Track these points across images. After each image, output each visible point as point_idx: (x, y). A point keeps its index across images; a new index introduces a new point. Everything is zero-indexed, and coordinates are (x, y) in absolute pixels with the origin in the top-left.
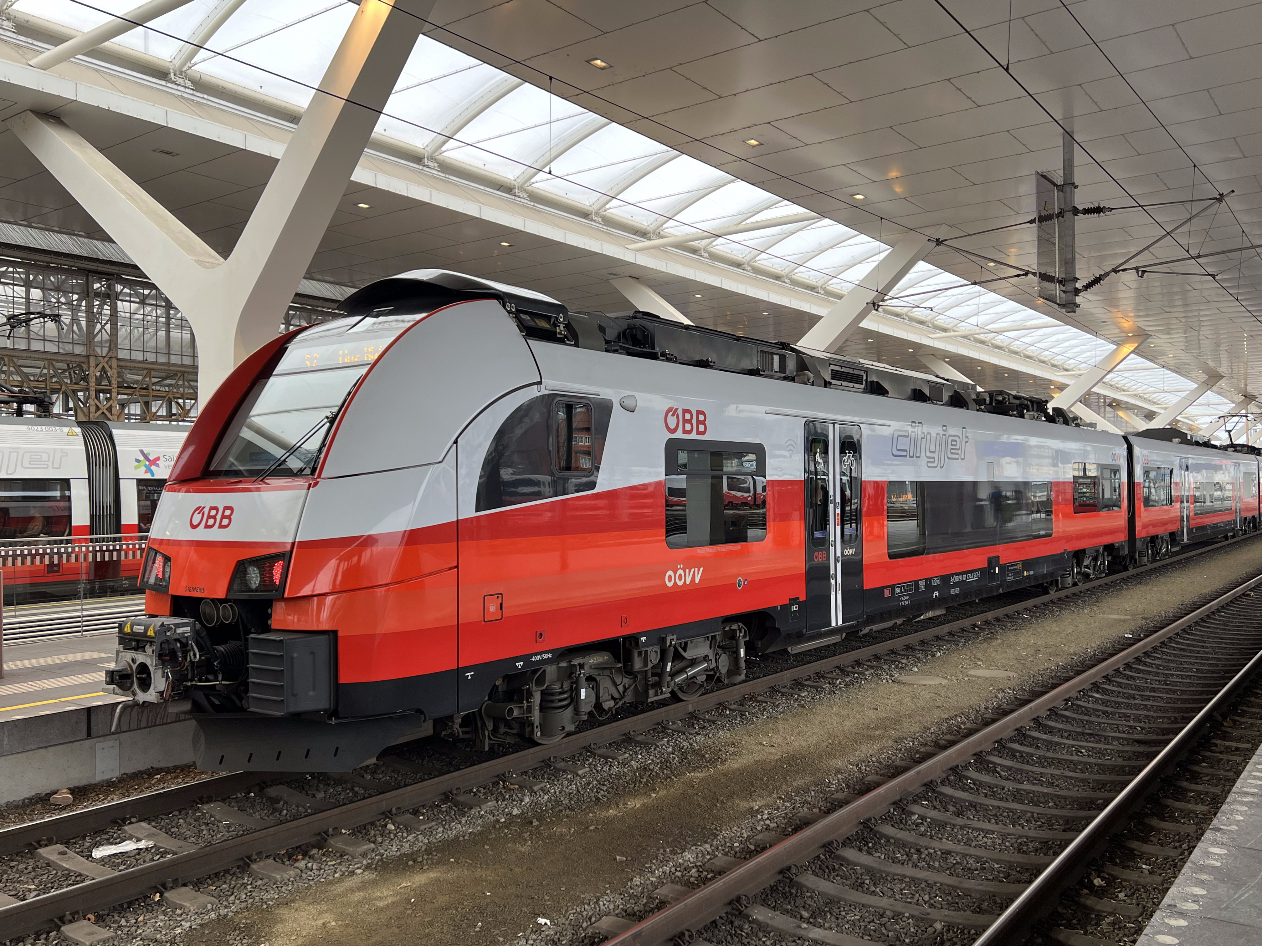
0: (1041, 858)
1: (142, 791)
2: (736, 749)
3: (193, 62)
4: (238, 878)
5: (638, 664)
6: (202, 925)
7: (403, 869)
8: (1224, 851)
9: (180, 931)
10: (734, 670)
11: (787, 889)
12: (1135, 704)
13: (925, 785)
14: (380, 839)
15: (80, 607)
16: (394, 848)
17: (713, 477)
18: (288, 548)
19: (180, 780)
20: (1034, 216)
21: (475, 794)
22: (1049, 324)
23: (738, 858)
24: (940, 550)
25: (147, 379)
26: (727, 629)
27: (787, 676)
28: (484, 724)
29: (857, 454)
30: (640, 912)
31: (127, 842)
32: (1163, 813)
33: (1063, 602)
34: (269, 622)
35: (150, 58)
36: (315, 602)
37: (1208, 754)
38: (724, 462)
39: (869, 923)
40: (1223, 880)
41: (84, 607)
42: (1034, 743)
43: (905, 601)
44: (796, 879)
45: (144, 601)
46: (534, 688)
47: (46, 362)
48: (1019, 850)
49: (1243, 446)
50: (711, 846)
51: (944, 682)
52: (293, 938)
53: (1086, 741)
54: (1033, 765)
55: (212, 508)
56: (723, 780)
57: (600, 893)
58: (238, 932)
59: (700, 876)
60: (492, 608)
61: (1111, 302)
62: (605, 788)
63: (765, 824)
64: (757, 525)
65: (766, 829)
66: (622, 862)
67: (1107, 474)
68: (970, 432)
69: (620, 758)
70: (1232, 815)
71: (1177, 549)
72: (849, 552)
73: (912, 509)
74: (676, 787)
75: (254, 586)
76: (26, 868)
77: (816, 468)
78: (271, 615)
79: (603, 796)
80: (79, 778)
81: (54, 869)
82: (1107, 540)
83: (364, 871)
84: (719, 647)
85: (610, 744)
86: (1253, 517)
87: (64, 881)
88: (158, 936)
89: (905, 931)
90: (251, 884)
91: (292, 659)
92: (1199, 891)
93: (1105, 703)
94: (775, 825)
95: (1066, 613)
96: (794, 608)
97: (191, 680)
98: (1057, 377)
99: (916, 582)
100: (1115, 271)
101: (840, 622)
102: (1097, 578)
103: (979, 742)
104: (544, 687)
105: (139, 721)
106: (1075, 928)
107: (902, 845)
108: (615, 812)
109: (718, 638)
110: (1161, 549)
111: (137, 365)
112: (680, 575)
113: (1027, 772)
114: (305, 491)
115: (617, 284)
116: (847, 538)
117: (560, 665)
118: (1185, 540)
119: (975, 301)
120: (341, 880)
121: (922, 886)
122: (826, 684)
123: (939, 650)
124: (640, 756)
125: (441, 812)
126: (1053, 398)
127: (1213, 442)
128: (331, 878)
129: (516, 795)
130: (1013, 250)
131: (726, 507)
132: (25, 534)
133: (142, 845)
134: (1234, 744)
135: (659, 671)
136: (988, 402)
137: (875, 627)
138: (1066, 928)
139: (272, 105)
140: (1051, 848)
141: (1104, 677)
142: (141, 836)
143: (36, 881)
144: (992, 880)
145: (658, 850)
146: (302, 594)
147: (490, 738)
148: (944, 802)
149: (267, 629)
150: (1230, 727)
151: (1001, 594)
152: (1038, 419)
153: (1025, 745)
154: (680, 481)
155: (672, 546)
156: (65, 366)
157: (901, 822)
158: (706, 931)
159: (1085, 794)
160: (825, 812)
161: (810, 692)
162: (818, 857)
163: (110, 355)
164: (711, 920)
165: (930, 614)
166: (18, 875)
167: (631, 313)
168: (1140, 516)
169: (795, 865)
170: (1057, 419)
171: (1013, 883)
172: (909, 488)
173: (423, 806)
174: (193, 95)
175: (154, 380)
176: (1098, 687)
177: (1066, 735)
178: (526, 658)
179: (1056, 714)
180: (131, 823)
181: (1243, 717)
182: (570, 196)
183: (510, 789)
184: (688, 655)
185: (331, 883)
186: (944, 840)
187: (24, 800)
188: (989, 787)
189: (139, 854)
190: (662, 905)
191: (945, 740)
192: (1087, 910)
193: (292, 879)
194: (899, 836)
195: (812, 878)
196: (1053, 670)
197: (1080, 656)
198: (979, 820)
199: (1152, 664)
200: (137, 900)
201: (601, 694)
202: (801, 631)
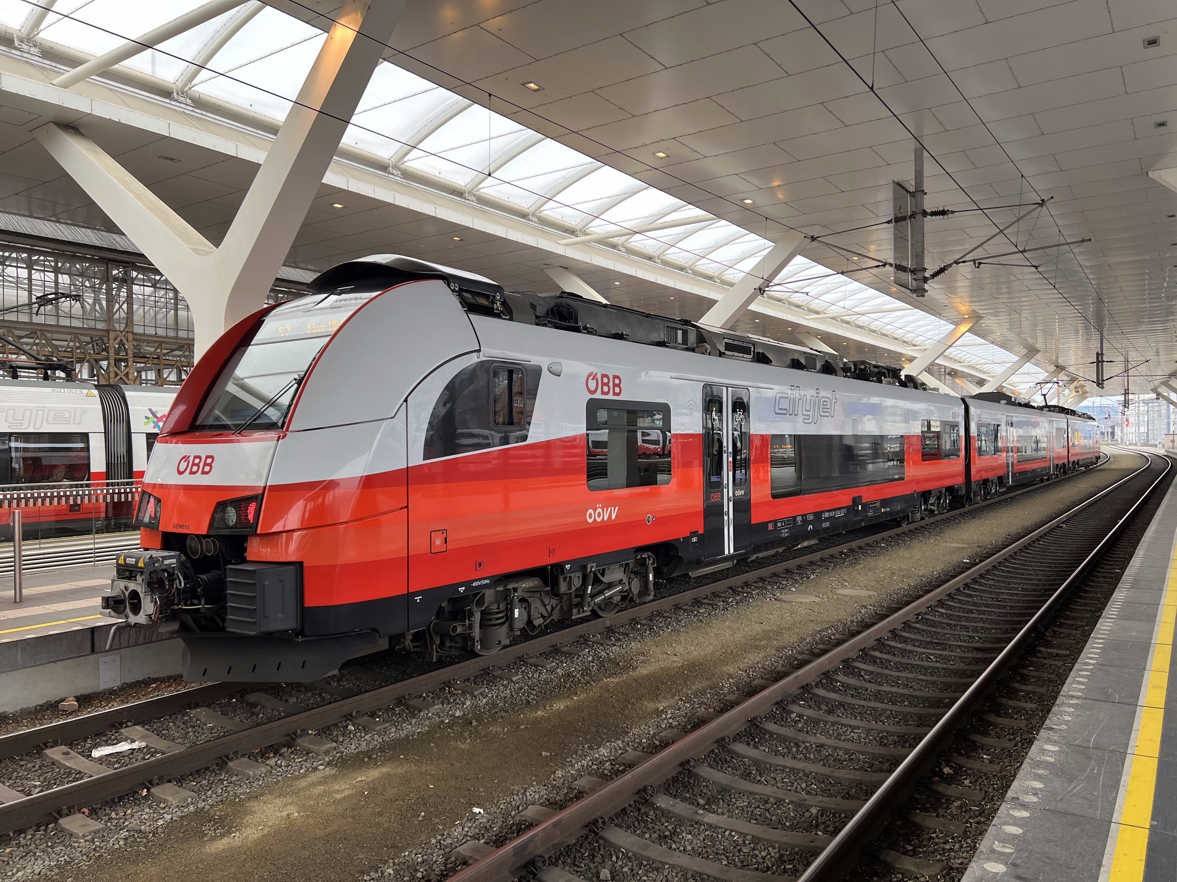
0: (899, 750)
1: (139, 698)
2: (645, 658)
3: (192, 84)
4: (216, 774)
5: (563, 588)
6: (181, 817)
7: (360, 765)
8: (1056, 749)
9: (162, 823)
10: (644, 591)
11: (686, 779)
12: (974, 618)
13: (802, 687)
14: (341, 739)
15: (93, 541)
16: (353, 747)
17: (629, 431)
18: (261, 492)
19: (173, 689)
20: (891, 217)
21: (425, 698)
22: (901, 308)
23: (646, 752)
24: (815, 491)
25: (159, 350)
26: (639, 557)
27: (688, 596)
28: (432, 639)
29: (746, 414)
30: (561, 801)
31: (123, 743)
32: (998, 710)
33: (913, 534)
34: (245, 554)
35: (156, 80)
36: (284, 537)
37: (1034, 659)
38: (638, 420)
39: (756, 808)
40: (1057, 774)
41: (96, 541)
42: (891, 650)
43: (785, 533)
44: (694, 771)
45: (139, 536)
46: (475, 609)
47: (73, 336)
48: (881, 743)
49: (1055, 406)
50: (623, 742)
51: (817, 600)
52: (261, 828)
53: (934, 649)
54: (891, 670)
55: (196, 457)
56: (634, 684)
57: (528, 784)
58: (212, 823)
59: (613, 769)
60: (438, 542)
61: (951, 289)
62: (534, 693)
63: (668, 723)
64: (664, 471)
65: (669, 727)
66: (547, 757)
67: (948, 429)
68: (839, 394)
69: (548, 666)
70: (1061, 715)
71: (1004, 490)
72: (740, 493)
73: (792, 457)
74: (595, 691)
75: (231, 524)
76: (34, 767)
77: (713, 425)
78: (246, 548)
79: (533, 699)
80: (85, 686)
81: (58, 767)
82: (948, 483)
83: (326, 767)
84: (632, 572)
85: (540, 654)
86: (1064, 464)
87: (65, 778)
88: (143, 827)
89: (786, 815)
90: (227, 780)
91: (264, 585)
92: (1038, 785)
93: (949, 617)
94: (677, 723)
95: (915, 541)
96: (694, 540)
97: (178, 605)
98: (907, 351)
99: (794, 518)
100: (957, 262)
101: (732, 551)
102: (940, 514)
103: (847, 651)
104: (483, 608)
105: (137, 638)
106: (929, 812)
107: (782, 739)
108: (542, 713)
109: (631, 565)
110: (991, 490)
111: (150, 338)
112: (599, 513)
113: (886, 676)
114: (275, 442)
115: (550, 272)
116: (737, 481)
117: (498, 589)
118: (1010, 482)
119: (843, 289)
120: (305, 776)
121: (800, 775)
122: (720, 602)
123: (813, 573)
124: (565, 665)
125: (395, 714)
126: (904, 368)
127: (1032, 404)
128: (297, 773)
129: (459, 699)
130: (873, 247)
131: (640, 457)
132: (51, 480)
133: (136, 745)
134: (1055, 651)
135: (581, 593)
136: (853, 370)
137: (760, 555)
138: (921, 811)
139: (260, 120)
140: (907, 741)
141: (947, 595)
142: (135, 738)
143: (42, 779)
144: (858, 770)
145: (578, 746)
146: (274, 530)
147: (437, 651)
148: (817, 702)
149: (244, 561)
150: (1052, 637)
151: (863, 527)
152: (893, 384)
153: (884, 653)
154: (603, 435)
155: (591, 488)
156: (88, 339)
157: (783, 720)
158: (617, 818)
159: (934, 694)
160: (718, 712)
161: (707, 608)
162: (713, 751)
163: (127, 330)
164: (621, 808)
165: (806, 544)
166: (26, 773)
167: (558, 294)
168: (975, 463)
169: (693, 759)
170: (909, 384)
171: (876, 772)
172: (788, 440)
173: (380, 709)
174: (192, 111)
175: (165, 351)
176: (943, 604)
177: (918, 644)
178: (467, 584)
179: (909, 626)
180: (127, 726)
181: (1061, 628)
182: (511, 199)
183: (454, 694)
184: (605, 579)
185: (296, 778)
186: (818, 735)
187: (36, 707)
188: (855, 689)
189: (132, 754)
190: (580, 795)
191: (818, 649)
192: (938, 796)
193: (263, 775)
194: (780, 732)
195: (708, 769)
196: (906, 590)
197: (928, 578)
198: (847, 717)
199: (987, 584)
200: (127, 795)
201: (532, 614)
202: (700, 559)
